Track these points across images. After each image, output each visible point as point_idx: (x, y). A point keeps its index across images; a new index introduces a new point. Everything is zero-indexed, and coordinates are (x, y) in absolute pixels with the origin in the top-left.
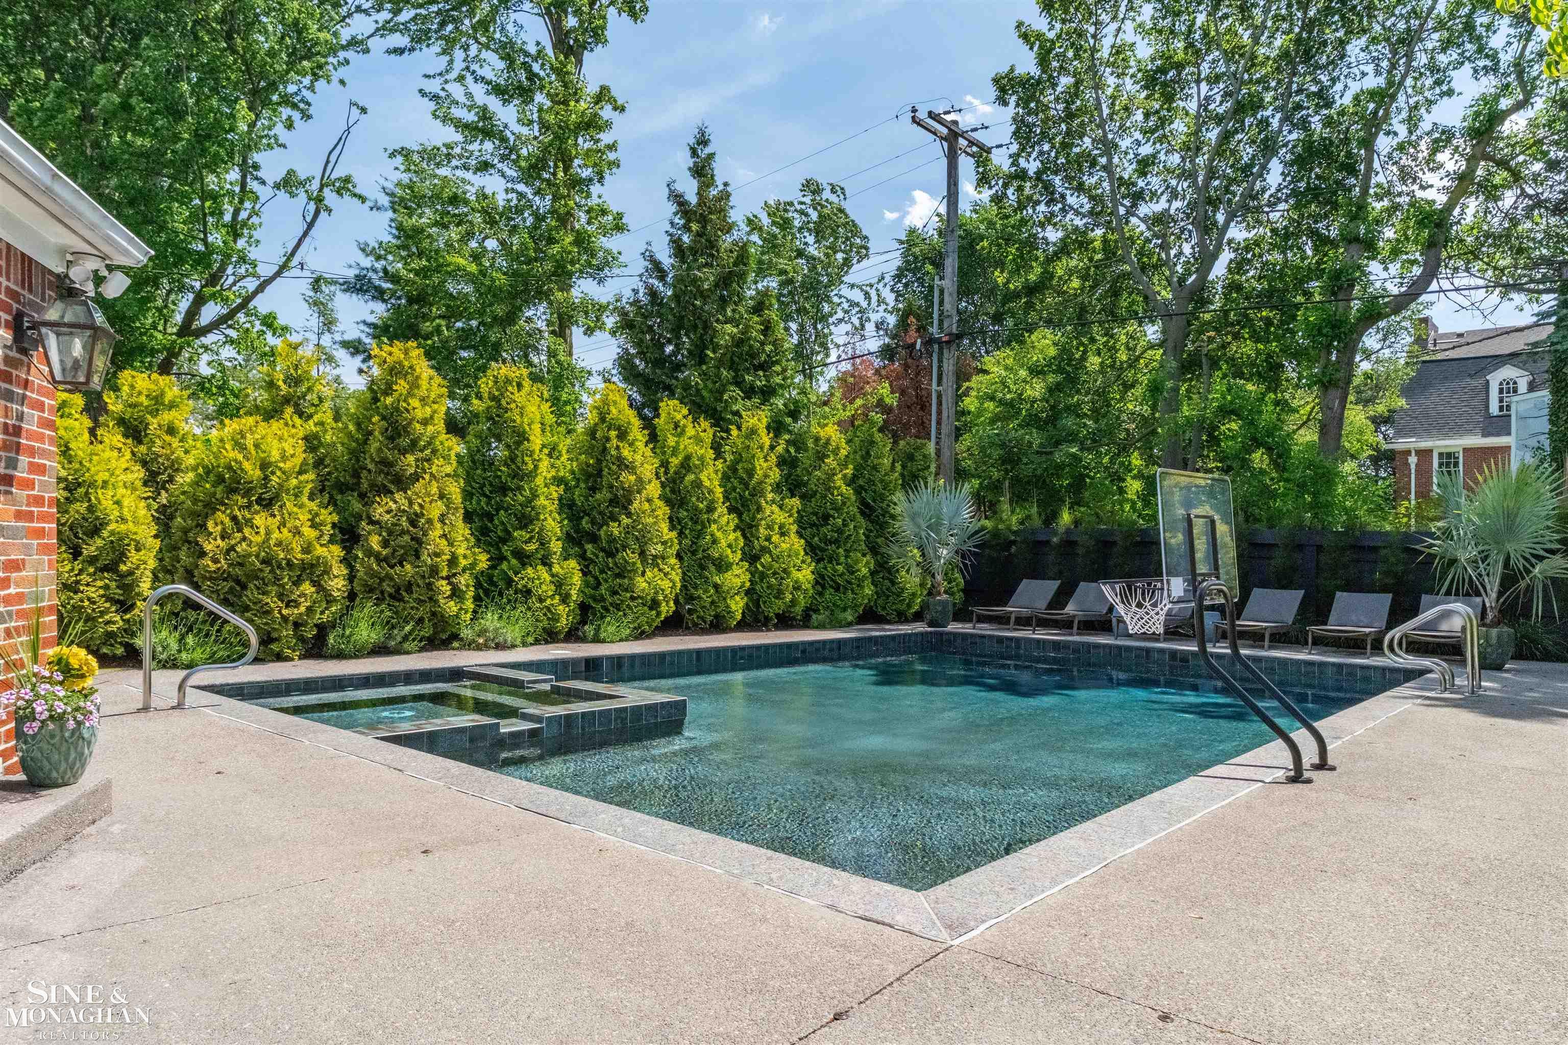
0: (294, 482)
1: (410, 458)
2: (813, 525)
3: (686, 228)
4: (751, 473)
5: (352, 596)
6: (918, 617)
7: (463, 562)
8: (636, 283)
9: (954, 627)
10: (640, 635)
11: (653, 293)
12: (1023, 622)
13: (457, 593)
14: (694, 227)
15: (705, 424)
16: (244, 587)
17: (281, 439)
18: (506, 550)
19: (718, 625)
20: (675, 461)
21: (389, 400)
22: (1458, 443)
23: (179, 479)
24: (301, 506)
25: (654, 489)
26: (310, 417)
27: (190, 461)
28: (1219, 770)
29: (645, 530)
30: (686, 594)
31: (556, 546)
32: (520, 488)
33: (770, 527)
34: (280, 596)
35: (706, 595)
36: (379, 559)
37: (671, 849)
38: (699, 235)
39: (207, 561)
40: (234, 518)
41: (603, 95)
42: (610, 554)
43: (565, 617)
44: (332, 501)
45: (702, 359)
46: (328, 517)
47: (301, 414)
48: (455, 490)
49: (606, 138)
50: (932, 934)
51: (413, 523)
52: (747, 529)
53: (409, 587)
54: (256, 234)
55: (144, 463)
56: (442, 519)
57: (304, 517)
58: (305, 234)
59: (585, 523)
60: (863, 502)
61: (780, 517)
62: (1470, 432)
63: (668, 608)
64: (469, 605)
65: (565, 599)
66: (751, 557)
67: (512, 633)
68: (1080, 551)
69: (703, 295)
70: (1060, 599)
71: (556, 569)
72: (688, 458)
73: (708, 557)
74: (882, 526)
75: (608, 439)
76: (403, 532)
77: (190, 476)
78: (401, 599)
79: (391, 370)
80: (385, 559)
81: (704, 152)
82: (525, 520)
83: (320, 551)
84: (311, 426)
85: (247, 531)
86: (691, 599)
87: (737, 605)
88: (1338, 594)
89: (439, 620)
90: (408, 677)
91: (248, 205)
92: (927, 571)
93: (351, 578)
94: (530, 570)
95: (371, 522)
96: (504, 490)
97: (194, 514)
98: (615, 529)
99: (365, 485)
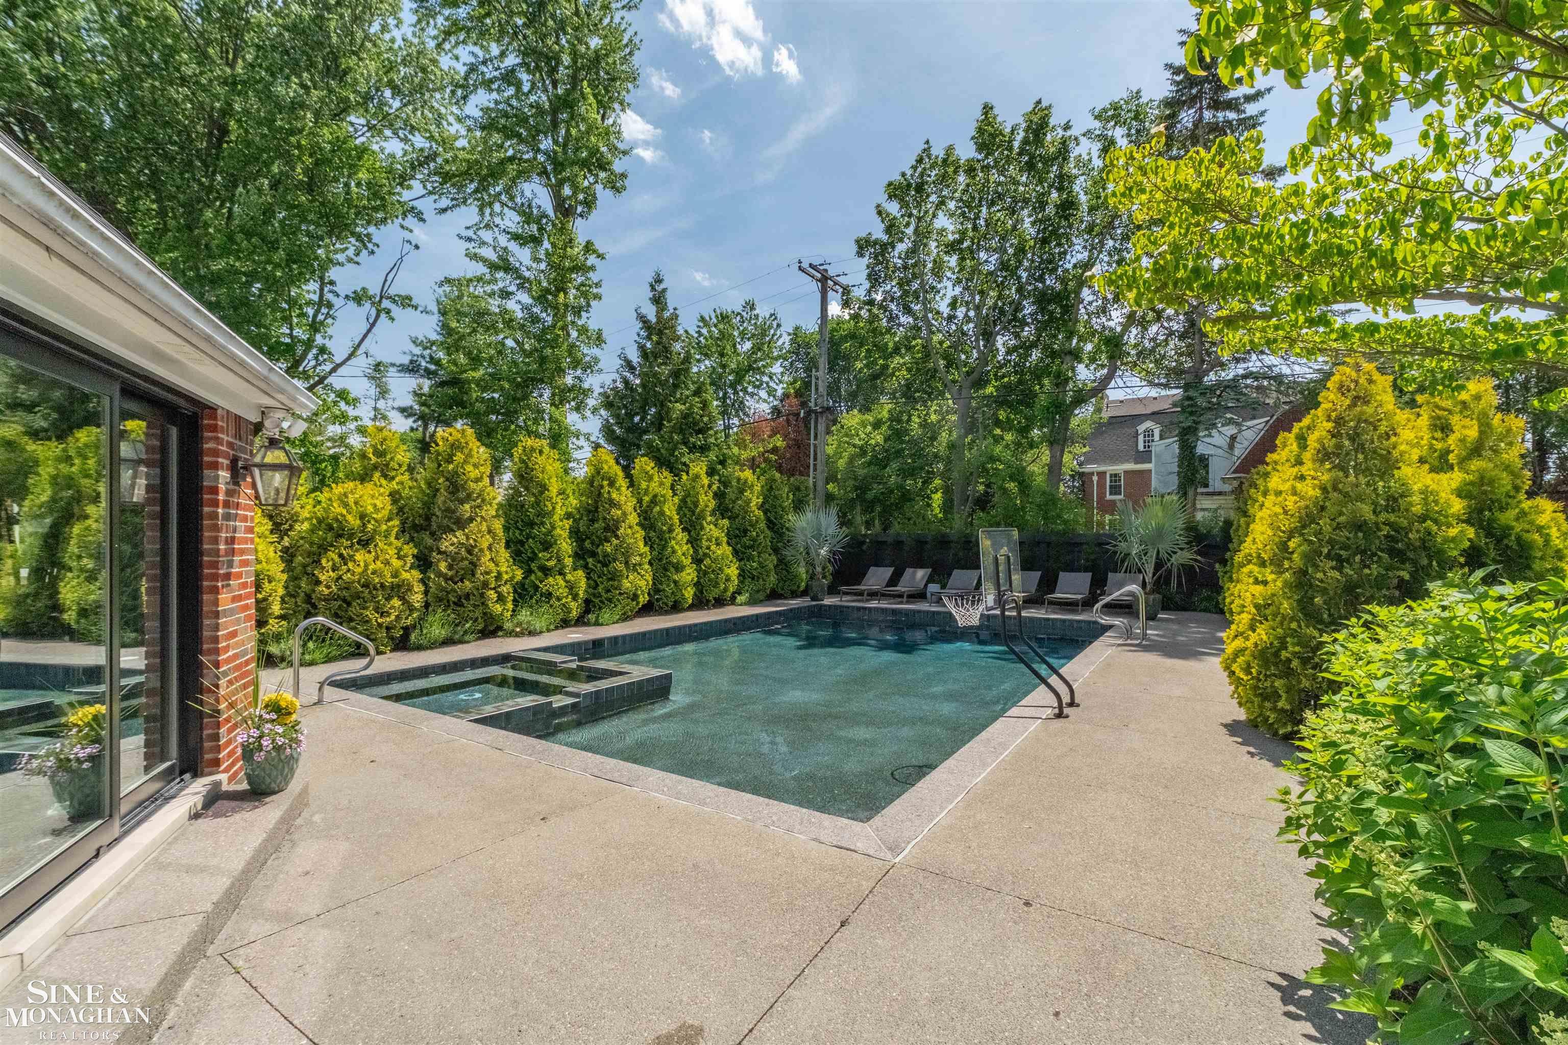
0: (384, 527)
1: (467, 507)
2: (736, 536)
3: (649, 338)
4: (696, 504)
5: (427, 605)
6: (805, 593)
7: (505, 577)
8: (616, 376)
9: (828, 601)
10: (625, 618)
11: (626, 382)
12: (873, 595)
13: (501, 599)
14: (655, 338)
15: (666, 473)
16: (349, 604)
17: (373, 497)
18: (533, 566)
19: (676, 608)
20: (646, 499)
21: (451, 467)
22: (1121, 468)
23: (297, 527)
24: (390, 544)
25: (633, 519)
26: (393, 478)
27: (305, 514)
28: (1014, 711)
29: (629, 547)
30: (656, 589)
31: (568, 561)
32: (543, 523)
33: (709, 540)
34: (377, 610)
35: (669, 589)
36: (447, 579)
37: (703, 803)
38: (658, 343)
39: (322, 588)
40: (341, 556)
41: (589, 248)
42: (605, 565)
43: (575, 609)
44: (412, 539)
45: (660, 427)
46: (410, 550)
47: (385, 476)
48: (498, 526)
49: (594, 277)
50: (882, 855)
51: (469, 552)
52: (694, 541)
53: (467, 596)
54: (330, 331)
55: (271, 517)
56: (490, 548)
57: (392, 552)
58: (369, 331)
59: (587, 544)
60: (768, 520)
61: (716, 533)
62: (1128, 461)
63: (643, 599)
64: (510, 606)
65: (575, 597)
66: (697, 561)
67: (539, 624)
68: (906, 548)
69: (663, 384)
70: (894, 580)
71: (569, 577)
72: (655, 496)
73: (670, 563)
74: (781, 535)
75: (602, 487)
76: (463, 559)
77: (306, 526)
78: (462, 605)
79: (452, 445)
80: (451, 579)
81: (659, 288)
82: (547, 545)
83: (405, 575)
84: (394, 485)
85: (350, 565)
86: (657, 591)
87: (689, 594)
88: (1062, 574)
89: (489, 617)
90: (474, 663)
91: (324, 310)
92: (811, 564)
93: (426, 593)
94: (551, 579)
95: (440, 552)
96: (532, 524)
97: (309, 554)
98: (608, 548)
99: (434, 527)
